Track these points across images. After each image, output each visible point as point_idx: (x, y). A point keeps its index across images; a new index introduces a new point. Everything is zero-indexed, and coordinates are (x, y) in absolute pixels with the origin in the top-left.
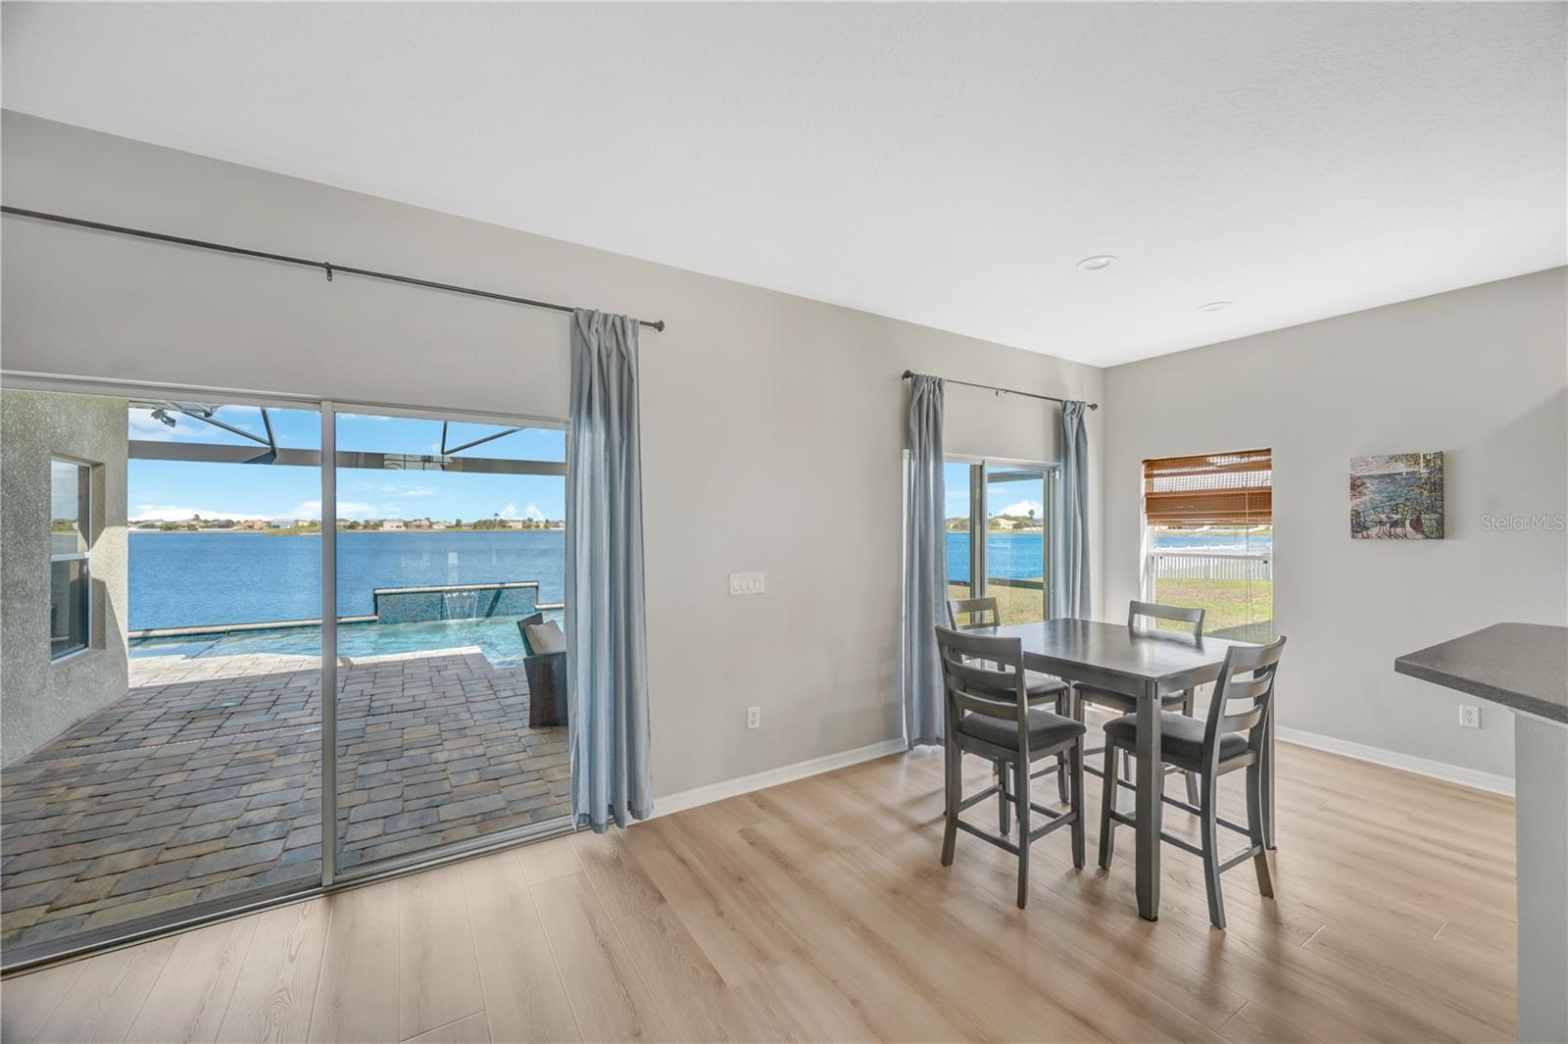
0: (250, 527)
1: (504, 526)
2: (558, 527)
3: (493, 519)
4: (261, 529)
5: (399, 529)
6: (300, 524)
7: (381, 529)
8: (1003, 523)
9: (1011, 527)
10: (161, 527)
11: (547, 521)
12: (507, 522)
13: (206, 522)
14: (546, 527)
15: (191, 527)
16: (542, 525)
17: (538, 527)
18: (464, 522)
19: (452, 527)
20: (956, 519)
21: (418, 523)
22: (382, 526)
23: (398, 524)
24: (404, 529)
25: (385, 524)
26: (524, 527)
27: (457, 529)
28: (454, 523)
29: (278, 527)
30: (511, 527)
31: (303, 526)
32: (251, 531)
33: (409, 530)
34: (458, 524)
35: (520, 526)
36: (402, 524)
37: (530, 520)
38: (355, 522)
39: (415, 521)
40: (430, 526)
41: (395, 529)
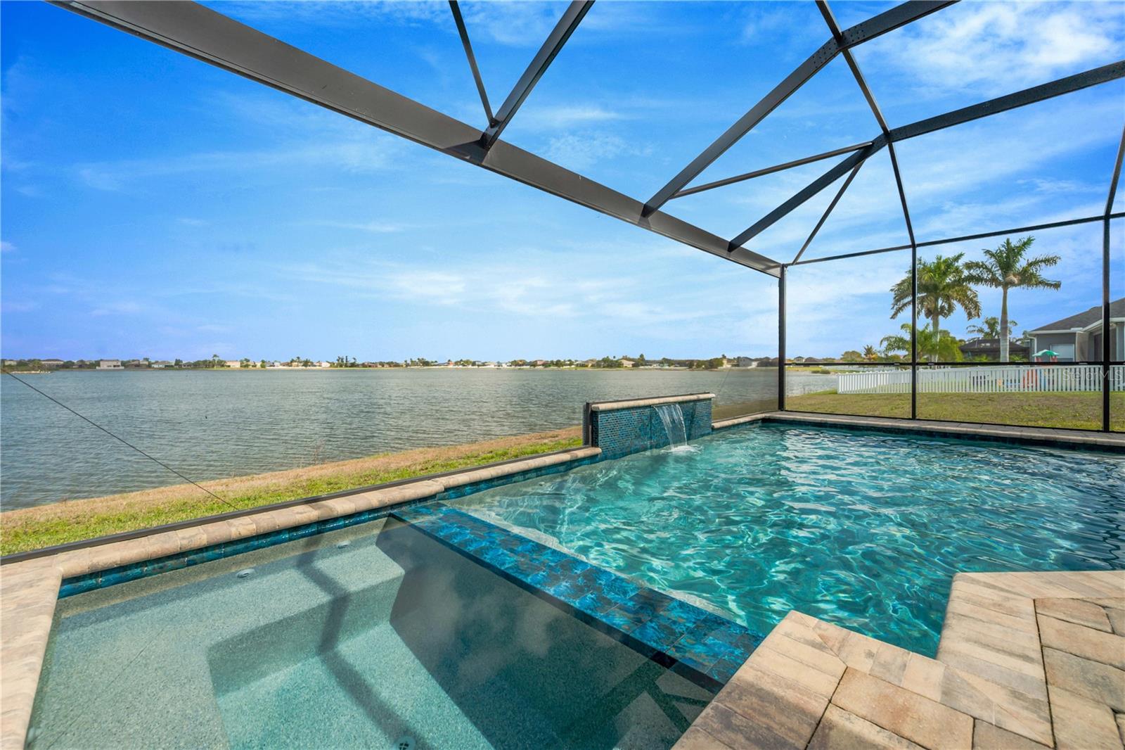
1: (223, 366)
2: (274, 366)
3: (211, 359)
5: (116, 368)
6: (7, 363)
8: (626, 363)
9: (631, 366)
11: (263, 362)
12: (225, 362)
14: (263, 366)
16: (259, 365)
17: (255, 366)
18: (183, 362)
19: (172, 366)
20: (592, 360)
21: (136, 363)
22: (99, 366)
23: (115, 363)
24: (123, 368)
25: (101, 363)
26: (241, 366)
27: (176, 368)
28: (174, 363)
30: (229, 366)
31: (10, 366)
33: (128, 369)
34: (178, 363)
35: (238, 365)
36: (119, 364)
37: (248, 361)
38: (69, 361)
39: (133, 361)
40: (149, 366)
41: (113, 368)
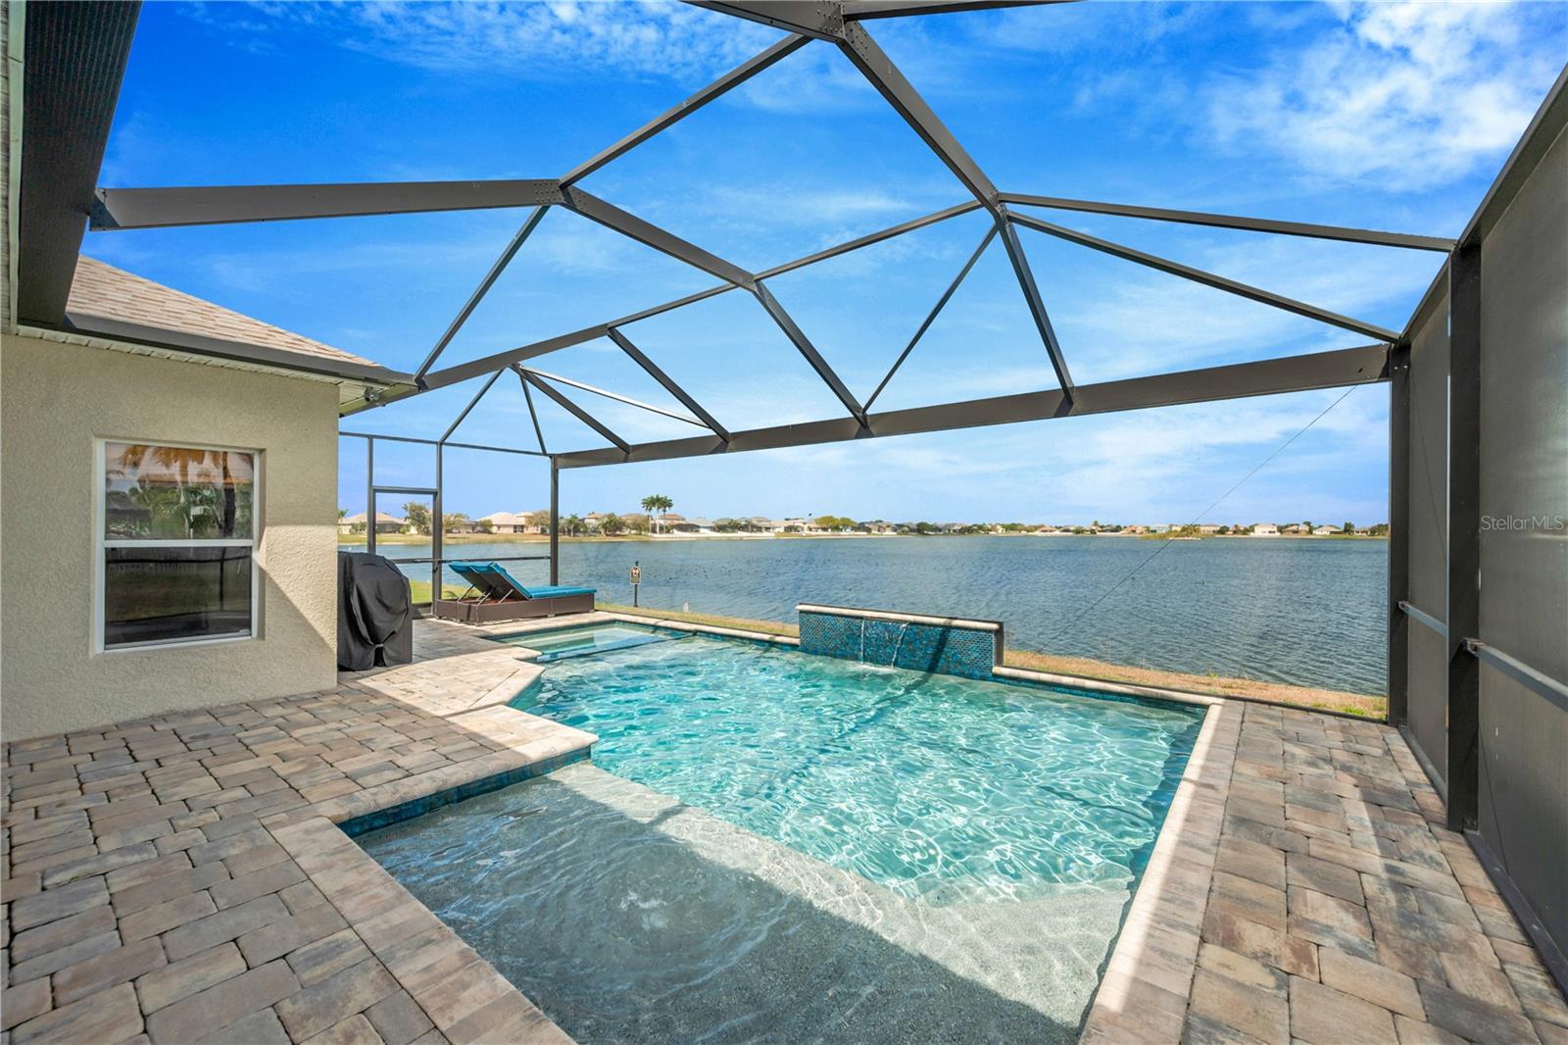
0: (1134, 531)
4: (1142, 533)
5: (1272, 535)
6: (1173, 529)
7: (1252, 534)
10: (1073, 531)
13: (1102, 527)
15: (1093, 532)
18: (1357, 527)
19: (1339, 533)
21: (1295, 528)
22: (1253, 531)
23: (1271, 530)
24: (1278, 534)
25: (1256, 528)
27: (1347, 536)
28: (1342, 529)
29: (1155, 531)
31: (1176, 531)
32: (1133, 535)
33: (1285, 536)
34: (1348, 529)
36: (1275, 529)
38: (1225, 527)
39: (1292, 525)
40: (1310, 532)
41: (1267, 535)
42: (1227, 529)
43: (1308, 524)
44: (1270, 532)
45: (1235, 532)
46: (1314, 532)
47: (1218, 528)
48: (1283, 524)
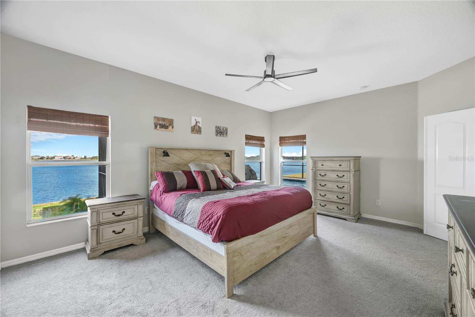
42: (44, 158)
43: (73, 156)
44: (61, 159)
45: (47, 159)
46: (75, 158)
47: (40, 157)
48: (65, 156)
